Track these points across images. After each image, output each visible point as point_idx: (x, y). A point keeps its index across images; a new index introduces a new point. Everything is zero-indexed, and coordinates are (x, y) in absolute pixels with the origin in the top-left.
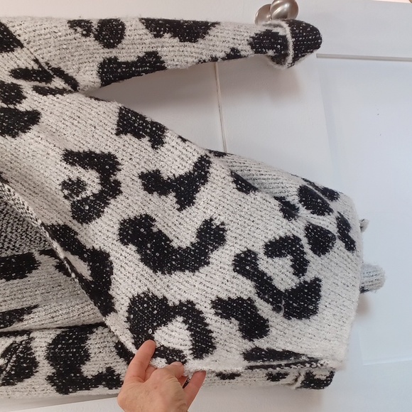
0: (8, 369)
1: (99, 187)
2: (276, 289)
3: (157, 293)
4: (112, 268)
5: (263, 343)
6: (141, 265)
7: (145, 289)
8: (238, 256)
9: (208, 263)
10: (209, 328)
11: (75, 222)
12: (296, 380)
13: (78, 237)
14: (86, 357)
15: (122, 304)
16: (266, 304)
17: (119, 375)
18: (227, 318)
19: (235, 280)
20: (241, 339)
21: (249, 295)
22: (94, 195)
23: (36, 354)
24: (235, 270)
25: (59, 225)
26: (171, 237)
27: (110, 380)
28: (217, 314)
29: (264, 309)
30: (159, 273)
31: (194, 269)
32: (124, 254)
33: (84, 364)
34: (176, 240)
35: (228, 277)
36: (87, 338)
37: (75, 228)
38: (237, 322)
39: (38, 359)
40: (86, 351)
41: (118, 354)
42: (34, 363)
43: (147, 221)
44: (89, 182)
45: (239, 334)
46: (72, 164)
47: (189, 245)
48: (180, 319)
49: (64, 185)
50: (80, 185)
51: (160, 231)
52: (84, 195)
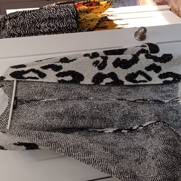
1: (103, 59)
2: (159, 57)
3: (130, 73)
4: (116, 74)
5: (161, 72)
6: (123, 70)
7: (127, 74)
9: (139, 60)
10: (148, 74)
11: (100, 71)
13: (103, 73)
15: (124, 80)
16: (158, 63)
18: (150, 70)
19: (148, 61)
20: (156, 74)
21: (153, 63)
22: (102, 62)
24: (147, 58)
25: (96, 74)
26: (126, 59)
28: (147, 71)
29: (158, 64)
30: (128, 69)
31: (136, 63)
32: (118, 70)
34: (128, 59)
35: (146, 61)
37: (101, 72)
38: (153, 70)
43: (118, 59)
44: (99, 60)
45: (155, 73)
46: (93, 58)
47: (132, 58)
48: (140, 75)
49: (93, 64)
50: (98, 62)
51: (123, 59)
52: (100, 63)
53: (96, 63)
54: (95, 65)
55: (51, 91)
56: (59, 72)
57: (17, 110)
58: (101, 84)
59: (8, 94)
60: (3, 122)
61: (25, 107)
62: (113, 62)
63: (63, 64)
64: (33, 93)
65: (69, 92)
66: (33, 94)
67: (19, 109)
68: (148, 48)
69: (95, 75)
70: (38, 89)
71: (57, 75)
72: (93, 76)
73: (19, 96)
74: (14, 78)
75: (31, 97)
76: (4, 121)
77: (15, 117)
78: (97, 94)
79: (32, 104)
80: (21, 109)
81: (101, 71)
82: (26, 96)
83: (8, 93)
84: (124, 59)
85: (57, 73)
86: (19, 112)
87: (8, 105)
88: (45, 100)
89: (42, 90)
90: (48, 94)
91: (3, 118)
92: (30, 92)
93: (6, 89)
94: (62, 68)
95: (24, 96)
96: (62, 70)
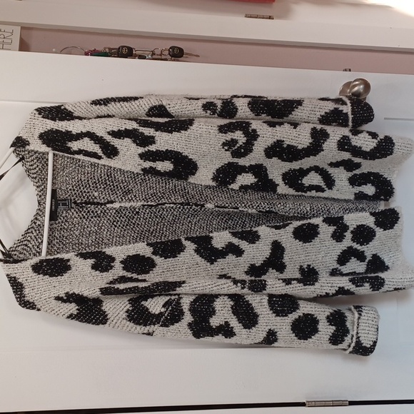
0: (166, 315)
1: (245, 138)
3: (296, 168)
4: (266, 169)
5: (357, 172)
8: (339, 141)
9: (323, 150)
10: (329, 173)
12: (349, 346)
13: (239, 164)
14: (213, 312)
17: (232, 328)
18: (338, 167)
20: (346, 173)
21: (348, 157)
22: (244, 143)
23: (183, 307)
24: (339, 150)
25: (225, 164)
26: (295, 145)
27: (226, 331)
28: (331, 167)
30: (294, 162)
32: (272, 162)
33: (212, 317)
34: (299, 145)
36: (214, 301)
38: (343, 167)
39: (184, 310)
40: (213, 308)
41: (233, 313)
42: (182, 313)
43: (279, 143)
44: (238, 138)
45: (345, 171)
46: (225, 133)
47: (309, 145)
48: (313, 172)
49: (224, 144)
50: (234, 142)
51: (288, 145)
52: (238, 145)
53: (229, 144)
54: (226, 148)
55: (127, 179)
56: (146, 149)
57: (59, 223)
58: (230, 187)
59: (36, 181)
60: (31, 249)
61: (75, 217)
62: (267, 147)
63: (158, 133)
64: (88, 181)
65: (164, 185)
66: (90, 186)
67: (62, 222)
68: (350, 108)
69: (222, 166)
70: (99, 171)
71: (142, 156)
72: (218, 166)
73: (61, 189)
74: (48, 146)
75: (85, 192)
76: (33, 246)
77: (56, 240)
78: (220, 194)
79: (89, 212)
80: (66, 221)
81: (235, 160)
82: (74, 190)
83: (35, 178)
84: (292, 144)
85: (141, 150)
86: (64, 228)
87: (37, 208)
88: (117, 205)
89: (108, 176)
90: (121, 188)
91: (29, 238)
92: (83, 179)
93: (31, 168)
94: (154, 143)
95: (70, 190)
96: (154, 146)
